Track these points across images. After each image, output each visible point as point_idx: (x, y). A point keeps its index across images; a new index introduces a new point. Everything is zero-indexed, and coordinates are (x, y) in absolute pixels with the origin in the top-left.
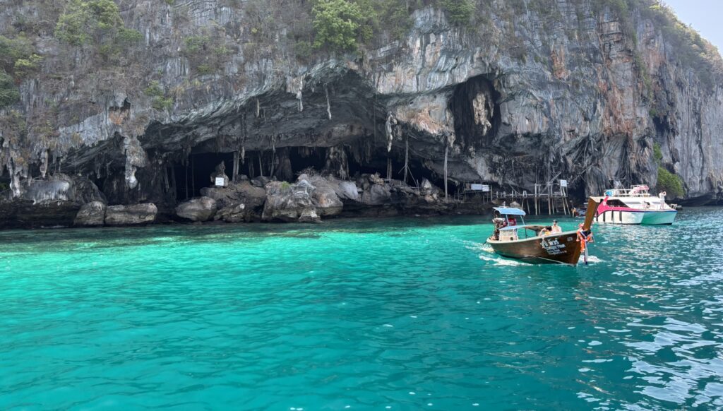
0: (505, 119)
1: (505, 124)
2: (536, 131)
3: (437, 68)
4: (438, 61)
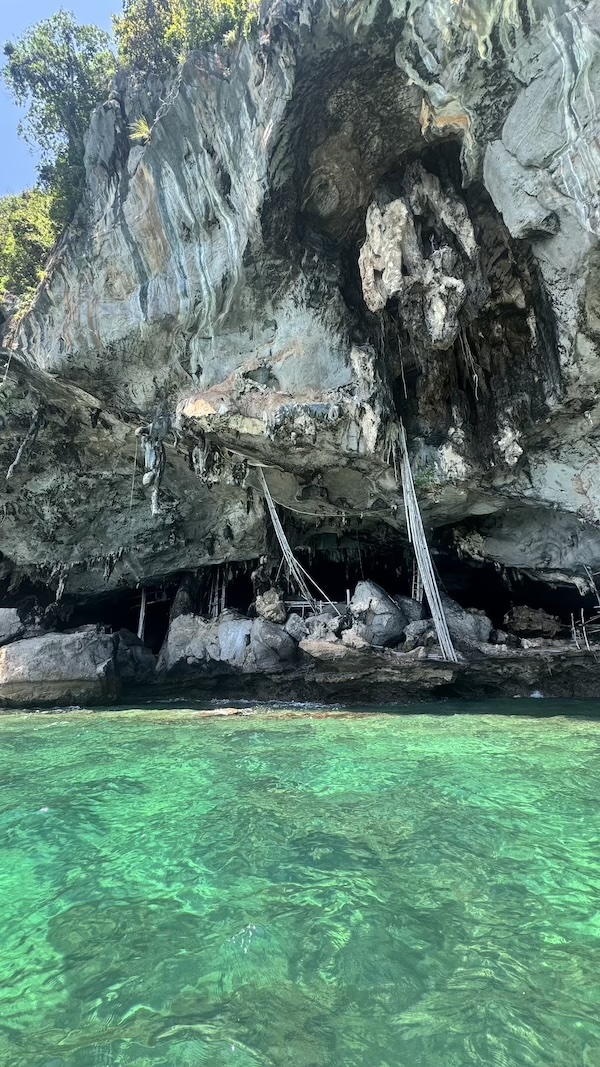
0: (522, 215)
3: (175, 224)
4: (162, 199)
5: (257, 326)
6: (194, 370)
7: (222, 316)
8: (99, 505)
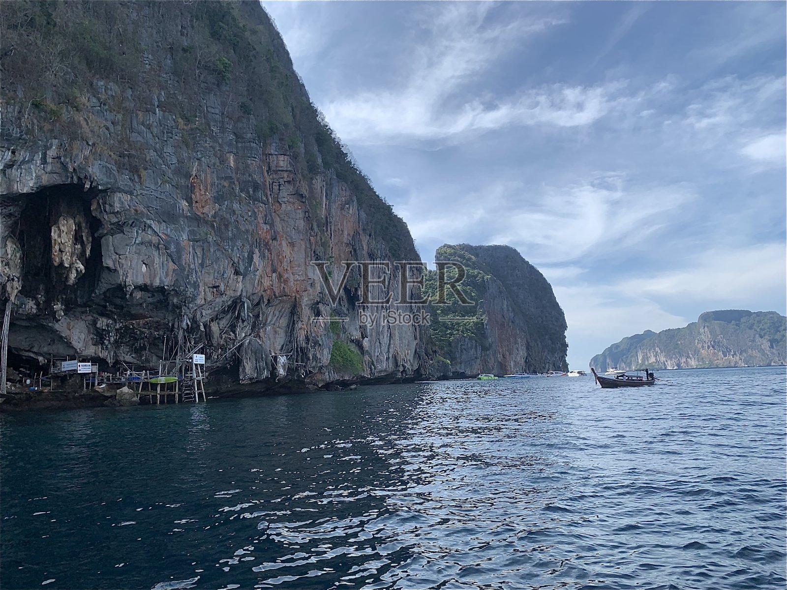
0: (108, 262)
1: (108, 268)
2: (157, 283)
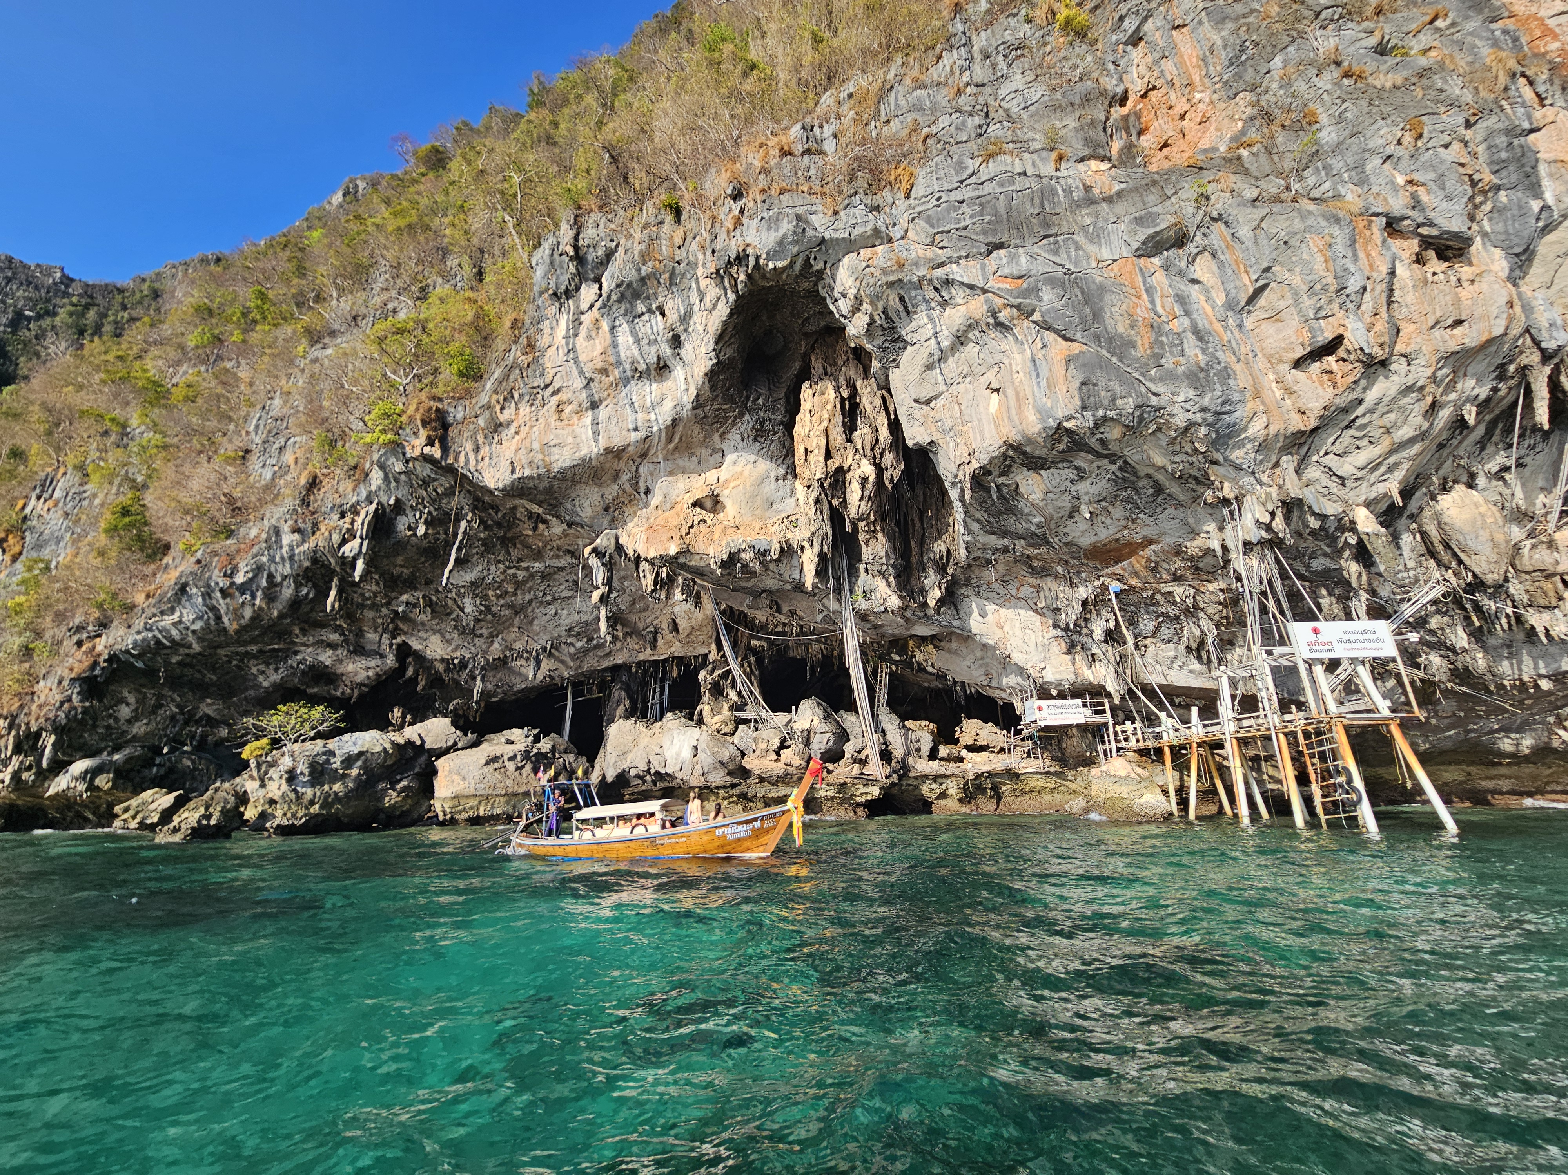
2: (1036, 423)
3: (628, 367)
4: (615, 345)
5: (705, 452)
6: (642, 489)
7: (671, 446)
8: (528, 597)
